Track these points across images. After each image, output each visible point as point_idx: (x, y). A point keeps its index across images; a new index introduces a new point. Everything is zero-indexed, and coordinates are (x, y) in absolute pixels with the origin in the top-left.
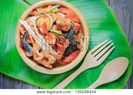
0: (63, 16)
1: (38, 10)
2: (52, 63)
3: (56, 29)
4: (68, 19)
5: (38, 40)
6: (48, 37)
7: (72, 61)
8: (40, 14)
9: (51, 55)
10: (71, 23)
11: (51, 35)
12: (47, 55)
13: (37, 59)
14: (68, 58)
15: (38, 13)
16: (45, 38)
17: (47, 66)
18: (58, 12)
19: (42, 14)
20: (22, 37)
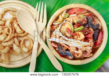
0: (75, 15)
1: (54, 24)
2: (91, 51)
3: (77, 27)
4: (79, 15)
5: (71, 43)
6: (77, 36)
7: (102, 40)
8: (58, 25)
9: (87, 47)
10: (84, 16)
11: (77, 34)
12: (84, 49)
13: (79, 56)
14: (99, 40)
15: (56, 25)
16: (75, 39)
17: (89, 56)
18: (69, 15)
19: (59, 24)
20: (57, 49)
